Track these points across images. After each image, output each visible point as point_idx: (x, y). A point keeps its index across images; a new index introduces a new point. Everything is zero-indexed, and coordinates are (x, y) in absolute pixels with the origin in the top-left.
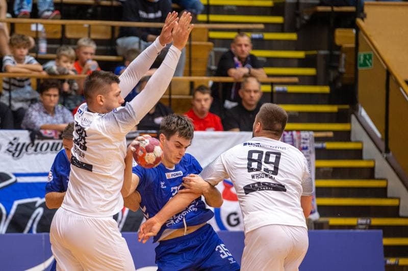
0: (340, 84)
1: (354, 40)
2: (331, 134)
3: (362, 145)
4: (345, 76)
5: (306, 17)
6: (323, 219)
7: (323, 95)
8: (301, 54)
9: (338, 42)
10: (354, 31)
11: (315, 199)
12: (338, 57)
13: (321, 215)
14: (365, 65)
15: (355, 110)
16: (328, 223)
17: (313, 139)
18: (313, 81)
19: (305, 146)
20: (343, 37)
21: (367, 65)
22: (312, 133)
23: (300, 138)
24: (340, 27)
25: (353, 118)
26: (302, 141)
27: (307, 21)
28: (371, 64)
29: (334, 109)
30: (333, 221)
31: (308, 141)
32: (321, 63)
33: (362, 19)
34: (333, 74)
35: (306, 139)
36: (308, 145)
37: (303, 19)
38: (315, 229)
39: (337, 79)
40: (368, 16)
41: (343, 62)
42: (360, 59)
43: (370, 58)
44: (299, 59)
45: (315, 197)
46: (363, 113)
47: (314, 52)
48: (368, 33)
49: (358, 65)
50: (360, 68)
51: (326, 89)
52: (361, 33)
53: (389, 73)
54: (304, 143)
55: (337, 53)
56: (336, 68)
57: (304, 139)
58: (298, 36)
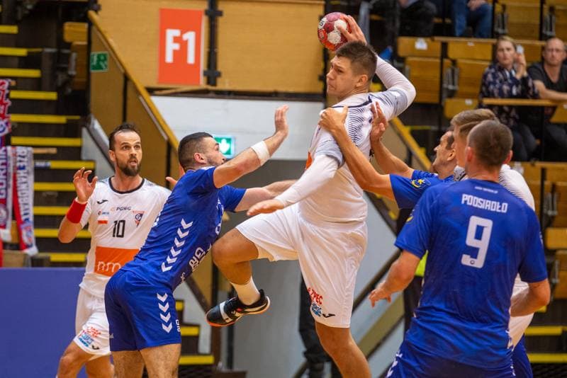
0: (69, 90)
1: (85, 37)
2: (54, 151)
3: (95, 165)
4: (76, 80)
5: (29, 7)
6: (43, 255)
7: (49, 102)
8: (22, 52)
9: (67, 38)
10: (86, 25)
11: (33, 231)
12: (68, 56)
13: (40, 250)
14: (99, 67)
15: (86, 122)
16: (48, 259)
17: (32, 157)
18: (37, 85)
19: (22, 164)
20: (74, 32)
21: (100, 68)
22: (30, 149)
23: (15, 155)
24: (71, 20)
25: (84, 131)
26: (19, 159)
27: (30, 10)
28: (106, 66)
29: (62, 119)
30: (56, 257)
31: (26, 159)
32: (47, 63)
33: (96, 11)
34: (61, 78)
35: (24, 157)
36: (25, 164)
37: (26, 9)
38: (33, 266)
39: (66, 83)
40: (103, 8)
41: (73, 63)
42: (93, 61)
43: (105, 59)
44: (20, 58)
45: (32, 227)
46: (97, 125)
47: (39, 50)
48: (102, 29)
49: (91, 68)
50: (92, 71)
51: (52, 96)
52: (94, 28)
53: (127, 78)
54: (20, 161)
55: (66, 51)
56: (65, 70)
57: (20, 156)
58: (19, 29)
